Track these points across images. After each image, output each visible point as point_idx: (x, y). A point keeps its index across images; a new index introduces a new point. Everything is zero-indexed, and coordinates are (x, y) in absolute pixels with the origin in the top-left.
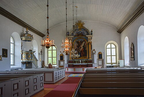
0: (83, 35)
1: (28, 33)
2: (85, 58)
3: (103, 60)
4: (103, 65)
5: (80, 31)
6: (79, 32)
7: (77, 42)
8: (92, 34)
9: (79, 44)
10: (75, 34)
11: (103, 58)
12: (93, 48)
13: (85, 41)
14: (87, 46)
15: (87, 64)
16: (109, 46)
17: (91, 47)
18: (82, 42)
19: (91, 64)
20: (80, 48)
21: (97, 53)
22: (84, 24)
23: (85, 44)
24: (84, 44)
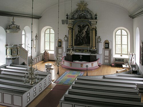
0: (86, 18)
1: (14, 23)
2: (88, 46)
3: (110, 50)
4: (110, 56)
5: (83, 13)
6: (81, 14)
7: (79, 26)
8: (96, 18)
9: (81, 28)
10: (76, 16)
11: (110, 48)
12: (98, 35)
13: (88, 25)
14: (91, 31)
15: (89, 54)
16: (119, 32)
17: (96, 33)
18: (84, 27)
19: (94, 56)
20: (83, 33)
21: (103, 41)
22: (87, 5)
23: (89, 29)
24: (87, 29)
